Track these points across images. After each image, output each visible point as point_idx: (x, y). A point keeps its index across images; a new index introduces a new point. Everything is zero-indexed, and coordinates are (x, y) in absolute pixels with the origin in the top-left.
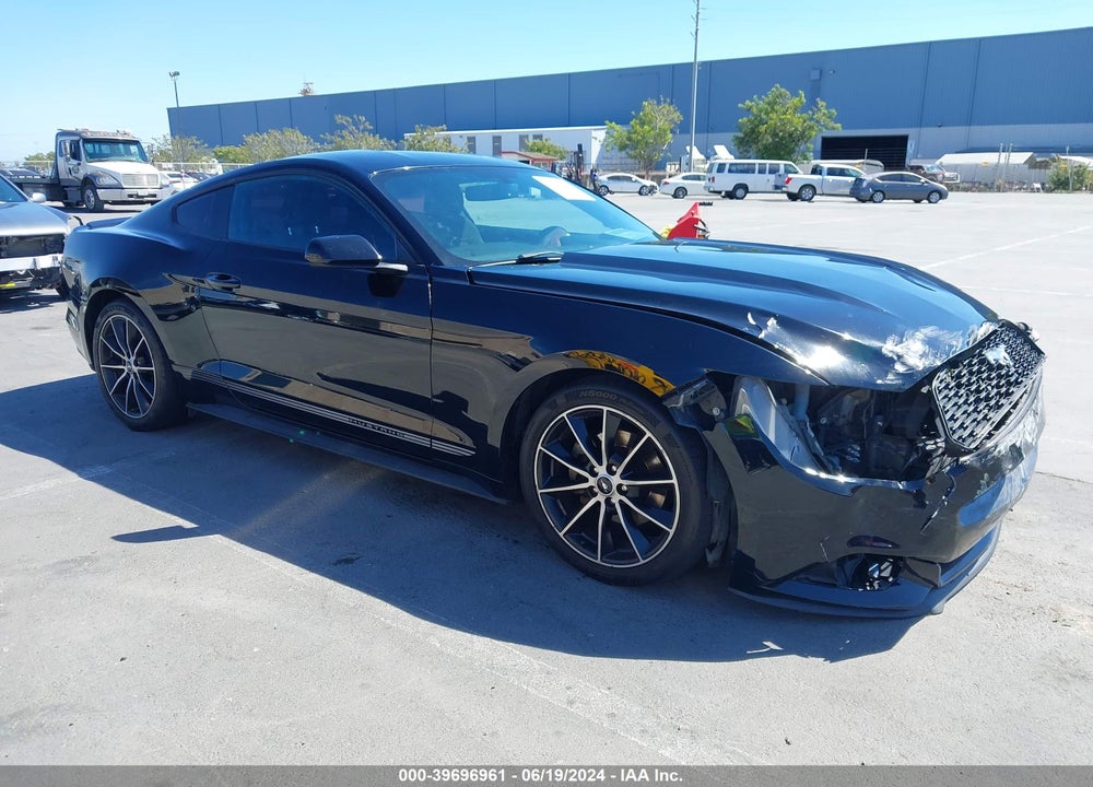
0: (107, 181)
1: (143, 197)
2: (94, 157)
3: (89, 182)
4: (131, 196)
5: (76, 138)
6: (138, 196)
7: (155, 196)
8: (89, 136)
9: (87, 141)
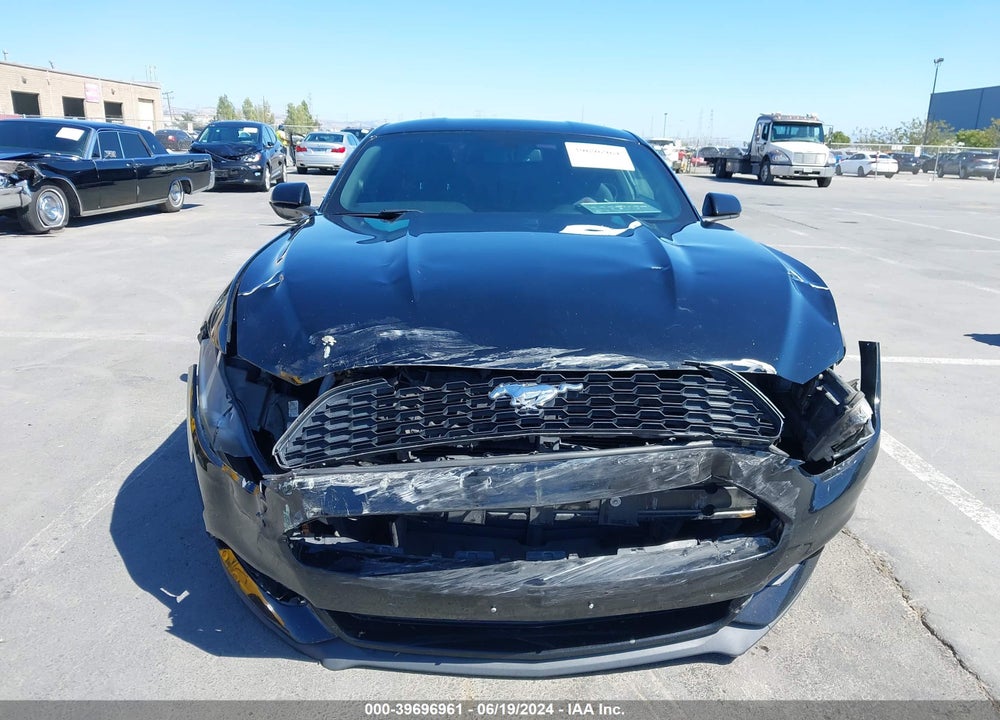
0: (781, 158)
1: (807, 173)
2: (778, 138)
3: (767, 160)
4: (796, 172)
5: (769, 121)
6: (803, 173)
7: (818, 173)
8: (779, 119)
9: (777, 124)
